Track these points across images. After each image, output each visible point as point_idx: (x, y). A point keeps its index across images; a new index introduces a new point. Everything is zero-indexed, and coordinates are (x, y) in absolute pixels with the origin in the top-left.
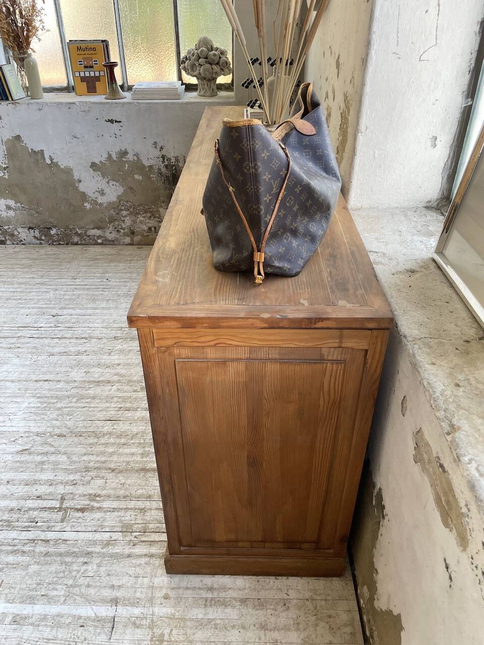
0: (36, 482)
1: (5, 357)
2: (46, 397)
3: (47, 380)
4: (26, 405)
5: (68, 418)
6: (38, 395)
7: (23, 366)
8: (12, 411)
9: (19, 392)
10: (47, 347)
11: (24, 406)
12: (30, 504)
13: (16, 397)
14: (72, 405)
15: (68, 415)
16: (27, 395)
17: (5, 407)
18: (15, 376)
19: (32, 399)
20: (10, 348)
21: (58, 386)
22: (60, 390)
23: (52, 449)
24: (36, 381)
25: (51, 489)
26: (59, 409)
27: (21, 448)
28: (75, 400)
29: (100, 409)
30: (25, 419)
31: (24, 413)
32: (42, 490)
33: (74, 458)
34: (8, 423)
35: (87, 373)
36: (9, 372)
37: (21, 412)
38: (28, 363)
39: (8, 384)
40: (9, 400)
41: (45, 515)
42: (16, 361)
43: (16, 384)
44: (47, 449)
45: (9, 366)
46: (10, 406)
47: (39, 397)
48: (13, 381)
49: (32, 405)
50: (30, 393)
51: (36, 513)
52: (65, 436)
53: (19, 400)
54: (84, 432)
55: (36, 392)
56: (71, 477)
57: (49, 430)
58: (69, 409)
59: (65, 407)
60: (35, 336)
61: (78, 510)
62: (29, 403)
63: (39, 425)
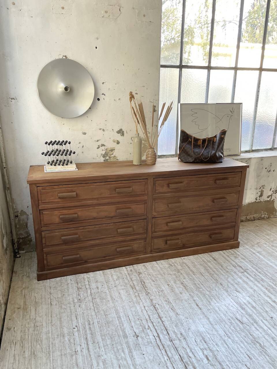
0: (244, 281)
1: (194, 335)
2: (207, 300)
3: (197, 305)
4: (217, 304)
5: (211, 287)
6: (208, 303)
7: (194, 322)
8: (225, 307)
9: (212, 312)
10: (173, 320)
11: (218, 304)
12: (252, 279)
13: (216, 311)
14: (204, 288)
15: (210, 287)
16: (211, 307)
17: (225, 310)
18: (205, 321)
19: (212, 304)
20: (185, 339)
21: (198, 299)
22: (199, 297)
23: (229, 284)
24: (201, 309)
25: (242, 277)
26: (209, 292)
27: (237, 293)
28: (201, 289)
29: (199, 280)
30: (224, 300)
31: (222, 302)
32: (245, 279)
33: (227, 277)
34: (231, 304)
35: (181, 293)
36: (203, 325)
37: (222, 303)
38: (191, 321)
39: (211, 320)
40: (219, 312)
41: (251, 274)
42: (193, 328)
43: (208, 316)
44: (230, 286)
45: (199, 329)
46: (223, 310)
47: (209, 302)
48: (208, 319)
49: (215, 302)
50: (210, 307)
51: (253, 276)
52: (220, 283)
53: (217, 309)
54: (214, 279)
55: (207, 305)
56: (234, 274)
57: (222, 289)
58: (207, 289)
59: (207, 290)
60: (165, 333)
61: (242, 268)
62: (215, 303)
63: (222, 294)
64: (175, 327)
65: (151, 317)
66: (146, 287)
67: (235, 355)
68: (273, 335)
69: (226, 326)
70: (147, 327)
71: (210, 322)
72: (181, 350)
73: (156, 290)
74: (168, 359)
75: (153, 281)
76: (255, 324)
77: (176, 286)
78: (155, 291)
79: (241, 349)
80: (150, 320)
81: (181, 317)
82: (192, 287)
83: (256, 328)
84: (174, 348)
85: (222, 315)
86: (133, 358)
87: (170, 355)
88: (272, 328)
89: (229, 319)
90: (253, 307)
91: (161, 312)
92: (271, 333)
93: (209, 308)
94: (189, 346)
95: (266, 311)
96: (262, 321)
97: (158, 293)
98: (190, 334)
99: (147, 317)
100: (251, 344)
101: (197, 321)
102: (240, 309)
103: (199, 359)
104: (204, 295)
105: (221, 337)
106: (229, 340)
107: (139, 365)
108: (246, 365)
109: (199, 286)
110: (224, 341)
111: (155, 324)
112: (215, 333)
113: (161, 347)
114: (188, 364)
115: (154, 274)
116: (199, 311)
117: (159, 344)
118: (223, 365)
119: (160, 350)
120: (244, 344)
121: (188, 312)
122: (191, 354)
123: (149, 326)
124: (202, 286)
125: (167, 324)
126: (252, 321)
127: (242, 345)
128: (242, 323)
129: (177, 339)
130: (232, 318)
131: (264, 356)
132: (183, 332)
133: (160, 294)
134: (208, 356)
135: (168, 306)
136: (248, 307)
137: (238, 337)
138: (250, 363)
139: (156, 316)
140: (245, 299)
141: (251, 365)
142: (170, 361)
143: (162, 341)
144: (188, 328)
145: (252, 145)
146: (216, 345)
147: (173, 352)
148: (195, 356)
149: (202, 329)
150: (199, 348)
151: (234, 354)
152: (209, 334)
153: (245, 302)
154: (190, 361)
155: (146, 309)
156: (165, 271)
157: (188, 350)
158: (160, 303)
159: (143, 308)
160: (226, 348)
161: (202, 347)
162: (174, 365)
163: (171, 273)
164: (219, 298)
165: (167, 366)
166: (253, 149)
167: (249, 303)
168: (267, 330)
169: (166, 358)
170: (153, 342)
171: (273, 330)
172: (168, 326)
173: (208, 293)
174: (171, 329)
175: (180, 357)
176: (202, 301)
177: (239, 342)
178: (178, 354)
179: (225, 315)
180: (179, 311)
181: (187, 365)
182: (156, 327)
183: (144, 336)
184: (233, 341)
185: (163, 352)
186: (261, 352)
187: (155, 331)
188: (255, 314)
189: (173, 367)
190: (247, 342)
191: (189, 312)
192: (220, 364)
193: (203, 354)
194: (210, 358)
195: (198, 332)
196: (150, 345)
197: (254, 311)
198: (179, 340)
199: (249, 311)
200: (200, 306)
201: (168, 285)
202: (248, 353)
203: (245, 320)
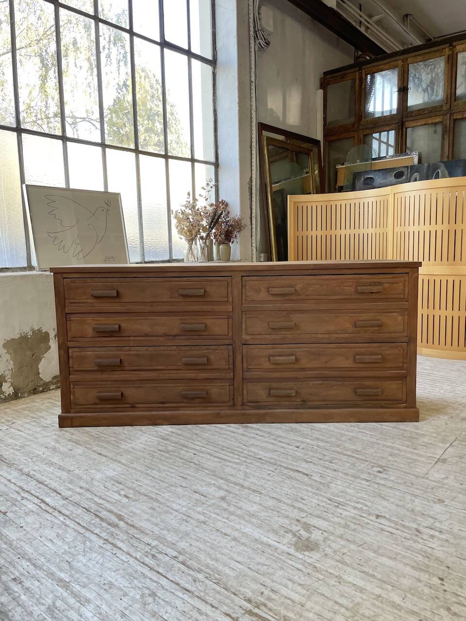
1: (101, 483)
2: (114, 445)
3: (100, 454)
4: (129, 445)
7: (99, 471)
8: (141, 445)
9: (124, 454)
10: (63, 478)
16: (122, 450)
17: (142, 448)
18: (114, 465)
19: (122, 446)
20: (88, 490)
21: (98, 448)
22: (100, 446)
24: (106, 456)
26: (115, 437)
31: (136, 442)
34: (149, 440)
35: (71, 450)
36: (113, 469)
38: (93, 471)
39: (123, 461)
40: (135, 451)
42: (98, 476)
43: (119, 460)
45: (108, 474)
46: (139, 448)
47: (117, 446)
48: (119, 462)
49: (127, 444)
53: (130, 449)
55: (114, 450)
58: (112, 435)
59: (111, 437)
60: (54, 494)
64: (69, 485)
65: (25, 487)
66: (6, 459)
67: (164, 482)
68: (209, 451)
69: (146, 461)
70: (19, 498)
71: (123, 464)
72: (84, 502)
73: (25, 458)
74: (66, 518)
75: (18, 450)
76: (185, 449)
77: (60, 445)
78: (25, 460)
79: (172, 475)
80: (24, 490)
81: (77, 471)
82: (88, 439)
83: (186, 451)
84: (73, 505)
85: (139, 453)
86: (3, 537)
87: (67, 513)
88: (206, 446)
89: (149, 454)
90: (179, 435)
91: (41, 477)
92: (206, 449)
93: (118, 452)
94: (96, 495)
95: (196, 434)
96: (192, 443)
97: (30, 460)
98: (96, 483)
99: (17, 489)
100: (183, 466)
101: (103, 468)
102: (161, 440)
103: (114, 501)
104: (108, 442)
105: (142, 472)
106: (154, 471)
107: (17, 540)
108: (181, 486)
109: (98, 436)
110: (147, 474)
111: (33, 492)
112: (133, 471)
113: (50, 510)
114: (97, 511)
115: (17, 443)
116: (104, 458)
117: (47, 508)
118: (150, 495)
119: (51, 514)
120: (173, 469)
121: (86, 464)
122: (101, 501)
123: (22, 497)
124: (103, 435)
125: (54, 485)
126: (180, 447)
127: (172, 470)
128: (168, 452)
129: (75, 494)
130: (153, 451)
131: (201, 471)
132: (84, 485)
133: (34, 460)
134: (128, 495)
135: (52, 468)
136: (173, 436)
137: (164, 465)
138: (186, 483)
139: (34, 483)
140: (167, 431)
141: (187, 484)
142: (70, 518)
143: (50, 504)
144: (90, 479)
145: (144, 255)
146: (137, 481)
147: (71, 508)
148: (107, 501)
149: (111, 473)
150: (112, 493)
151: (162, 481)
152: (123, 475)
153: (167, 433)
154: (101, 508)
155: (13, 482)
156: (36, 435)
157: (96, 499)
158: (37, 468)
159: (7, 482)
160: (151, 480)
161: (116, 489)
162: (77, 520)
163: (49, 434)
164: (130, 439)
165: (65, 525)
166: (146, 260)
167: (173, 432)
168: (201, 449)
169: (61, 518)
170: (35, 510)
171: (208, 446)
172: (58, 487)
173: (114, 439)
174: (62, 488)
175: (84, 510)
176: (106, 448)
177: (167, 468)
178: (80, 508)
179: (143, 452)
180: (72, 468)
181: (98, 513)
182: (37, 494)
183: (17, 508)
184: (159, 471)
185: (56, 514)
186: (196, 469)
187: (36, 498)
188: (183, 440)
189: (76, 522)
190: (177, 467)
191: (89, 464)
192: (146, 496)
193: (120, 495)
194: (130, 496)
195: (107, 477)
196: (31, 513)
197: (181, 437)
198: (79, 494)
199: (174, 439)
200: (105, 454)
201: (46, 448)
202: (182, 475)
203: (170, 448)
